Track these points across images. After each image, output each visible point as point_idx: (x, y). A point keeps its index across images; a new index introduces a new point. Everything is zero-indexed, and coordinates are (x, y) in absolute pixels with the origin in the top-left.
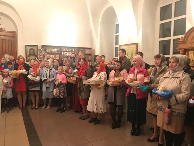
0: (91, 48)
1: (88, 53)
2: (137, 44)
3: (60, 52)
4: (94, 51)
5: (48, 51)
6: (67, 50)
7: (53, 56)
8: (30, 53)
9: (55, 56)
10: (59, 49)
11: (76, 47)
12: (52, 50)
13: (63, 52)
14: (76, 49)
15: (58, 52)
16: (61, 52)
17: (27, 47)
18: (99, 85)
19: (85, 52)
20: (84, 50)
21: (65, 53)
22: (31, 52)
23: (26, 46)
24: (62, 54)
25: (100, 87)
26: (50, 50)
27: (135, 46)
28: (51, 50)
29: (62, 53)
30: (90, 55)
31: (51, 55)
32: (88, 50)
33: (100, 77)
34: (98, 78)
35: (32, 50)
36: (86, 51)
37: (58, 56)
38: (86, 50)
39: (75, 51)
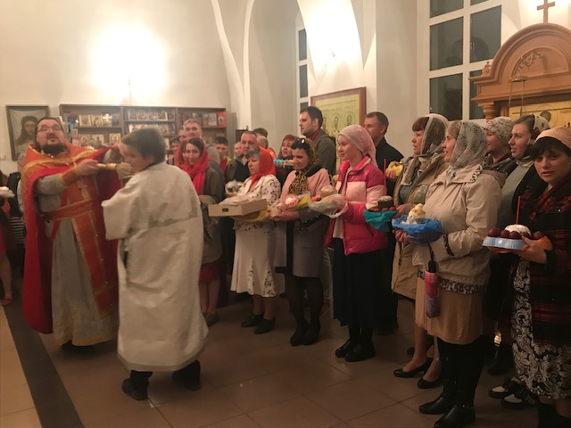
0: (222, 110)
1: (215, 124)
2: (363, 92)
3: (122, 125)
4: (234, 118)
5: (85, 122)
6: (146, 116)
7: (102, 138)
8: (24, 131)
9: (107, 140)
10: (117, 115)
11: (174, 108)
12: (97, 119)
13: (134, 123)
14: (174, 114)
15: (118, 123)
16: (127, 124)
17: (12, 111)
18: (258, 213)
19: (205, 122)
20: (201, 116)
22: (28, 129)
23: (9, 108)
24: (130, 131)
25: (260, 218)
26: (91, 120)
27: (357, 97)
28: (93, 118)
29: (131, 127)
30: (223, 130)
32: (213, 115)
33: (258, 190)
34: (254, 194)
35: (30, 123)
36: (207, 119)
37: (116, 137)
38: (206, 116)
39: (173, 120)
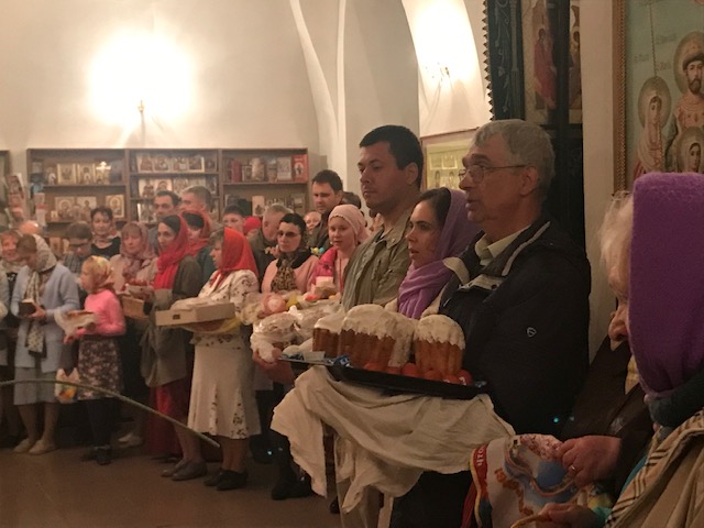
0: (304, 151)
1: (288, 176)
3: (126, 181)
6: (170, 166)
7: (93, 203)
10: (120, 165)
11: (216, 150)
15: (120, 178)
18: (219, 322)
19: (271, 174)
20: (265, 163)
21: (156, 184)
24: (141, 191)
25: (222, 330)
30: (301, 187)
31: (82, 201)
32: (285, 162)
33: (226, 289)
36: (275, 168)
37: (116, 201)
